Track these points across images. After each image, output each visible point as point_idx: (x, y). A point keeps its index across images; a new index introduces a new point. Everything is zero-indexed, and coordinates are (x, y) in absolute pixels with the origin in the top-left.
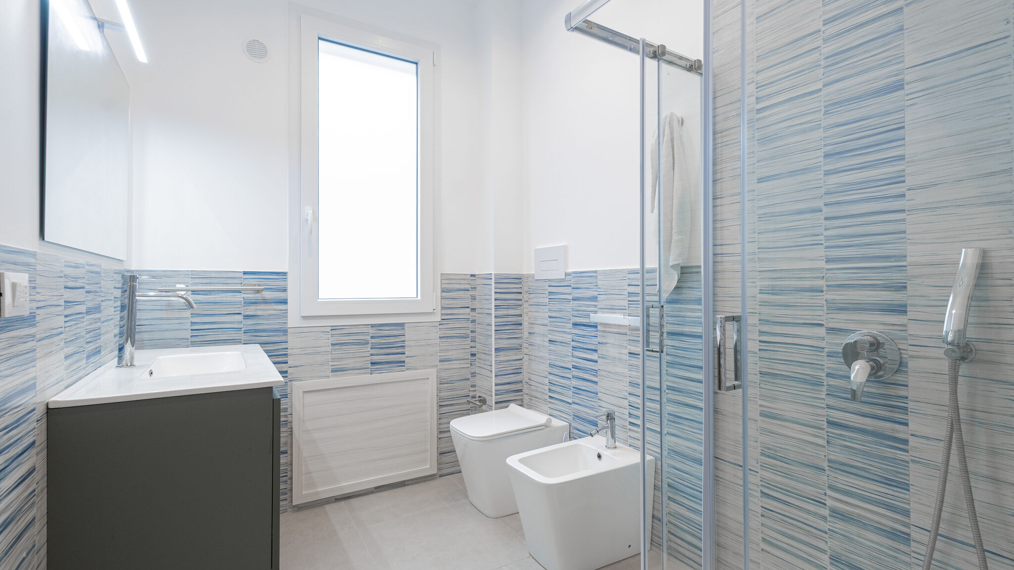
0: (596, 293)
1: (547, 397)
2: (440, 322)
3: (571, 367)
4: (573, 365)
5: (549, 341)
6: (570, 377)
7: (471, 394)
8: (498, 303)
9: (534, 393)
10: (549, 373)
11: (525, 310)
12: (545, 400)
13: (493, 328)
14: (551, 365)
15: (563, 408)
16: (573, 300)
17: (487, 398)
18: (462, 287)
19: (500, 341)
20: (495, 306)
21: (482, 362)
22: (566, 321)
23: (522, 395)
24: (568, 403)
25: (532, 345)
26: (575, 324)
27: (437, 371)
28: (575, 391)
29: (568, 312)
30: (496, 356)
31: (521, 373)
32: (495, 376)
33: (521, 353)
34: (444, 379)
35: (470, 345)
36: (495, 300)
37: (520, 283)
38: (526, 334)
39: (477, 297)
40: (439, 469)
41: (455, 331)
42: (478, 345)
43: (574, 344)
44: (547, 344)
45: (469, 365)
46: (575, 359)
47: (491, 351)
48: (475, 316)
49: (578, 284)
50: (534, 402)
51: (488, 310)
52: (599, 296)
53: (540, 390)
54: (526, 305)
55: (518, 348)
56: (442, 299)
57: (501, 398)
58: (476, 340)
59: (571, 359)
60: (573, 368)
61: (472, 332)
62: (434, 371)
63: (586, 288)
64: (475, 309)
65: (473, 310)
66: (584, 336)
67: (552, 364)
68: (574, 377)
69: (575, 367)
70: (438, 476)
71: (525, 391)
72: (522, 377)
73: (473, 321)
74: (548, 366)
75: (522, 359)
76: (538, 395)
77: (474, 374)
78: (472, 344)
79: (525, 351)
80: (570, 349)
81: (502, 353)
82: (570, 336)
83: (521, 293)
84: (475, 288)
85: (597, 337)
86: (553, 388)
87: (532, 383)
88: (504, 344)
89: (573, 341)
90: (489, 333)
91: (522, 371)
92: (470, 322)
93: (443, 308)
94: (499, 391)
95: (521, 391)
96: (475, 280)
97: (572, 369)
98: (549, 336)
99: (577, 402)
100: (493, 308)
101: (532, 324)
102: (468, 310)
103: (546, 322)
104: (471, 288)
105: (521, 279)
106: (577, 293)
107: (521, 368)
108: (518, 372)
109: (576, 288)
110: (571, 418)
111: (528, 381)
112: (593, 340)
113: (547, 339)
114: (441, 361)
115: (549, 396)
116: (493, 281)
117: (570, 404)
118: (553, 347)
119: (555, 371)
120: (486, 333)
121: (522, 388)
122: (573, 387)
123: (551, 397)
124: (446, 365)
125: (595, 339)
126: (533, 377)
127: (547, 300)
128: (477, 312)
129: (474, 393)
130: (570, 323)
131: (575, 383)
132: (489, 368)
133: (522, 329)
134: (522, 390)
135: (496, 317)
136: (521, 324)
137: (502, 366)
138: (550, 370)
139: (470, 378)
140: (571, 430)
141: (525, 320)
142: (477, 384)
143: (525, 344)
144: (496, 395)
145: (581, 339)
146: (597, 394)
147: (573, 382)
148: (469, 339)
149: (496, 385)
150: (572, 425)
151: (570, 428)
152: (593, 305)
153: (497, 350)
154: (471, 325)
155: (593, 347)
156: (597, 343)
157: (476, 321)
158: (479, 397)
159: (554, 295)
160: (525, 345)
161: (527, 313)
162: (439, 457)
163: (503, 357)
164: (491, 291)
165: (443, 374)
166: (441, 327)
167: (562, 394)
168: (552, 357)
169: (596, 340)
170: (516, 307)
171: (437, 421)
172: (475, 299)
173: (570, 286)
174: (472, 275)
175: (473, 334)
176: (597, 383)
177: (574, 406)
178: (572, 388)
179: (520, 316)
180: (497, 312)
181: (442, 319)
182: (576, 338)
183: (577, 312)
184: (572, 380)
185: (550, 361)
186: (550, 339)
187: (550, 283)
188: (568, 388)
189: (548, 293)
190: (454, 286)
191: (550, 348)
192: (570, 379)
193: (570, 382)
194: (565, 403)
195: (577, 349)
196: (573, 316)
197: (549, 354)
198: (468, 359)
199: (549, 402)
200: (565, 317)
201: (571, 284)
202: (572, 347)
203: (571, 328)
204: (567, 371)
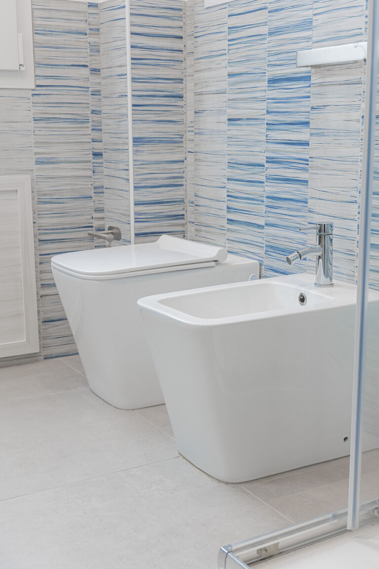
0: (311, 12)
1: (224, 222)
2: (33, 90)
3: (264, 162)
4: (267, 158)
5: (229, 120)
6: (263, 178)
7: (96, 224)
8: (138, 53)
9: (203, 219)
10: (228, 179)
11: (189, 71)
12: (222, 227)
13: (130, 101)
14: (232, 165)
15: (249, 237)
16: (271, 34)
17: (123, 228)
18: (74, 26)
19: (141, 126)
20: (132, 59)
21: (113, 165)
22: (258, 77)
23: (183, 225)
24: (259, 226)
25: (199, 133)
26: (273, 81)
27: (33, 180)
28: (269, 204)
29: (261, 59)
30: (136, 152)
31: (182, 185)
32: (135, 187)
33: (181, 149)
34: (45, 195)
35: (91, 137)
36: (132, 47)
37: (180, 18)
38: (190, 116)
39: (102, 48)
40: (43, 347)
41: (62, 109)
42: (105, 138)
43: (270, 118)
44: (225, 127)
45: (90, 173)
46: (272, 146)
47: (127, 144)
48: (99, 84)
50: (203, 234)
51: (119, 68)
52: (314, 18)
53: (213, 211)
54: (189, 61)
55: (176, 141)
56: (34, 47)
57: (148, 227)
58: (103, 128)
59: (264, 146)
60: (267, 162)
61: (93, 112)
62: (25, 181)
63: (293, 7)
64: (99, 70)
65: (96, 71)
66: (286, 101)
67: (233, 161)
68: (269, 178)
69: (270, 160)
70: (42, 358)
71: (190, 217)
72: (183, 193)
73: (96, 93)
74: (226, 167)
75: (183, 161)
76: (210, 221)
77: (99, 190)
78: (95, 135)
79: (190, 146)
80: (264, 129)
81: (146, 148)
82: (264, 105)
83: (181, 38)
84: (98, 30)
85: (309, 97)
86: (234, 204)
87: (201, 202)
88: (149, 131)
89: (268, 112)
90: (123, 111)
91: (184, 183)
92: (89, 93)
93: (37, 65)
94: (141, 214)
95: (181, 217)
96: (97, 14)
97: (267, 165)
98: (228, 111)
99: (272, 222)
100: (129, 62)
101: (200, 94)
102: (86, 72)
103: (224, 85)
104: (90, 29)
105: (180, 10)
106: (277, 21)
107: (182, 177)
108: (175, 183)
109: (276, 11)
110: (262, 252)
111: (193, 199)
112: (302, 104)
113: (224, 118)
114: (38, 162)
115: (228, 220)
116: (127, 11)
117: (262, 227)
118: (235, 131)
119: (238, 173)
120: (117, 111)
121: (183, 212)
122: (268, 197)
123: (230, 221)
124: (48, 170)
125: (306, 102)
126: (203, 191)
127: (224, 44)
128: (102, 75)
129: (101, 222)
130: (264, 81)
131: (271, 188)
132: (123, 174)
133: (182, 107)
134: (183, 215)
135: (134, 80)
136: (182, 97)
137: (146, 171)
138: (229, 172)
139: (93, 195)
140: (263, 271)
141: (189, 90)
142: (106, 207)
143: (189, 134)
144: (136, 222)
145: (283, 107)
146: (307, 203)
147: (267, 189)
148: (89, 125)
149: (135, 204)
150: (265, 263)
151: (260, 269)
152: (304, 38)
153: (136, 141)
154: (90, 99)
155: (302, 119)
156: (309, 109)
157: (102, 93)
158: (110, 228)
159: (237, 31)
160: (189, 135)
161: (193, 76)
162: (43, 327)
163: (148, 154)
164: (124, 31)
165: (44, 186)
166: (36, 99)
167: (248, 212)
168: (233, 148)
169: (307, 103)
170: (172, 63)
171: (36, 267)
172: (98, 51)
173: (265, 8)
174: (90, 5)
175: (95, 117)
176: (307, 182)
177: (266, 230)
178: (265, 199)
179: (180, 81)
180: (135, 71)
181: (38, 86)
182: (274, 107)
183: (276, 57)
184: (266, 183)
185: (230, 157)
186: (230, 117)
187: (231, 9)
188: (258, 200)
189: (227, 30)
190: (56, 23)
191: (229, 133)
192: (263, 182)
193: (262, 189)
194: (254, 227)
195: (276, 127)
196: (269, 65)
197: (228, 145)
198: (90, 161)
199: (228, 230)
200: (256, 71)
201: (267, 5)
202: (267, 124)
203: (266, 88)
204: (258, 169)
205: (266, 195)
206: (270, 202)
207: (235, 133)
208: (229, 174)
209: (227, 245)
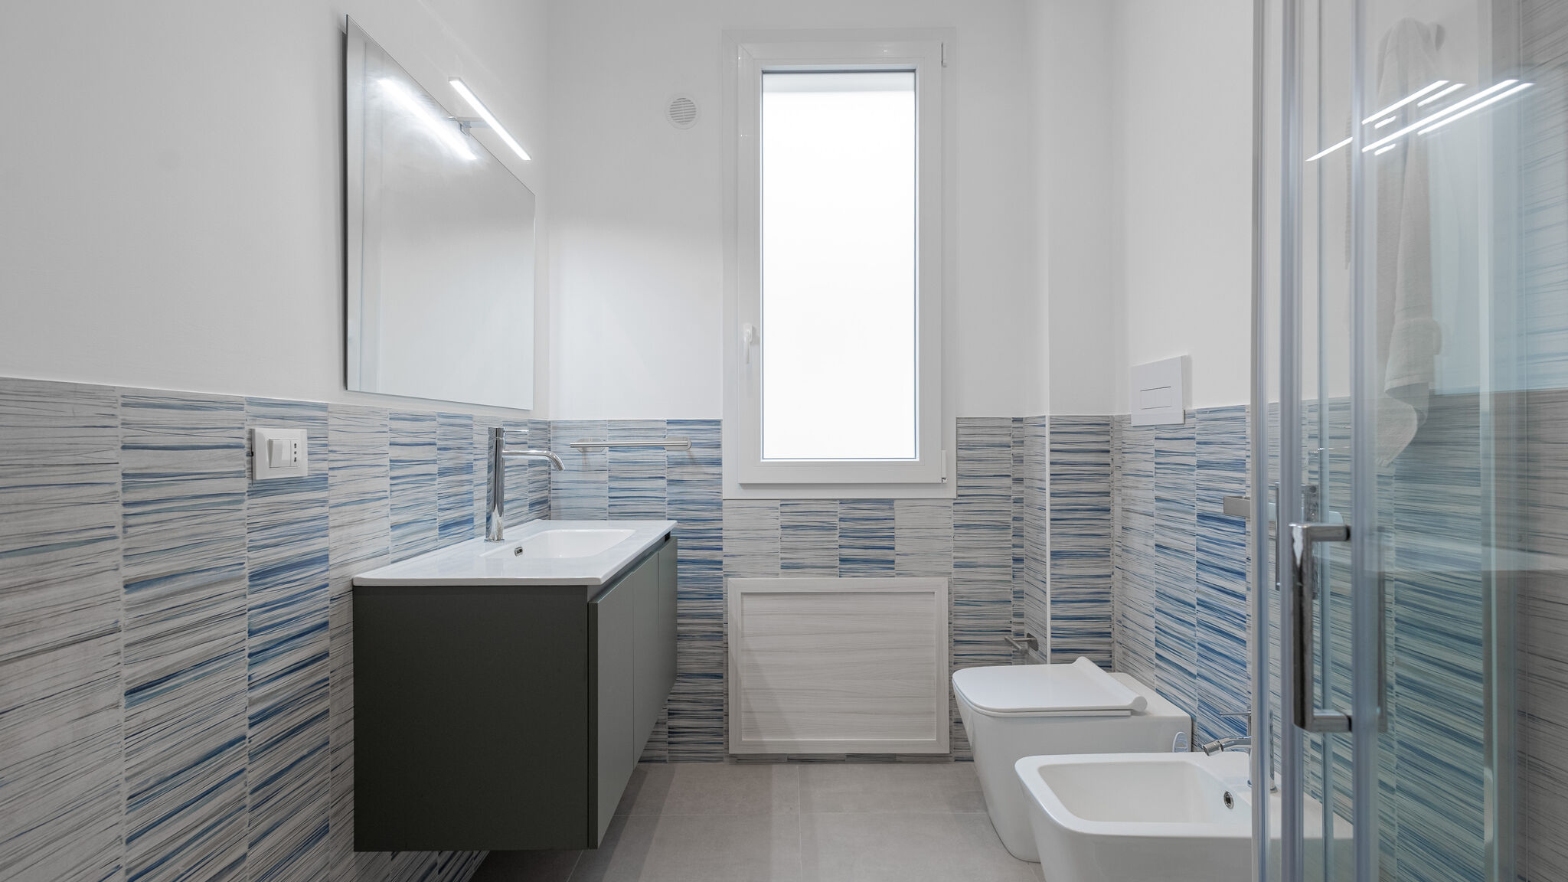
0: (1243, 453)
1: (1153, 656)
2: (955, 499)
3: (1194, 603)
4: (1198, 599)
5: (1156, 545)
6: (1194, 622)
7: (1014, 628)
8: (1058, 468)
9: (1131, 643)
10: (1156, 609)
11: (1116, 484)
12: (1150, 660)
13: (1048, 515)
14: (1160, 594)
15: (1180, 683)
16: (1199, 466)
17: (1039, 639)
18: (997, 440)
19: (1060, 539)
20: (1051, 475)
21: (1032, 573)
22: (1186, 508)
23: (1110, 644)
24: (1190, 674)
25: (1127, 551)
26: (1203, 517)
27: (950, 582)
28: (1202, 653)
29: (1189, 490)
30: (1053, 566)
31: (1109, 601)
32: (1052, 601)
33: (1106, 563)
34: (962, 597)
35: (1013, 543)
36: (1051, 463)
37: (1107, 433)
38: (1117, 531)
39: (1025, 458)
40: (953, 748)
41: (982, 516)
42: (1026, 544)
43: (1200, 556)
44: (1152, 551)
45: (1009, 578)
46: (1203, 588)
47: (1045, 557)
48: (1022, 492)
49: (1207, 434)
50: (1131, 660)
51: (1040, 482)
53: (1140, 639)
54: (1117, 475)
55: (1103, 555)
56: (957, 460)
57: (1063, 643)
58: (1025, 534)
59: (1194, 585)
60: (1198, 604)
61: (1015, 519)
62: (943, 581)
63: (1223, 443)
64: (1022, 479)
65: (1019, 480)
66: (1218, 542)
67: (1162, 592)
68: (1200, 623)
69: (1202, 603)
70: (952, 759)
71: (1116, 636)
72: (1110, 609)
73: (1017, 501)
74: (1154, 595)
75: (1110, 576)
76: (1138, 648)
77: (1019, 595)
78: (1017, 541)
79: (1117, 561)
80: (1193, 566)
81: (1065, 562)
82: (1193, 540)
83: (1108, 452)
84: (1022, 442)
85: (1244, 546)
86: (1163, 639)
87: (1128, 624)
88: (1069, 544)
89: (1198, 550)
90: (1041, 523)
91: (1111, 599)
92: (1011, 501)
93: (960, 476)
94: (1059, 629)
95: (1108, 635)
96: (1022, 428)
97: (1198, 608)
98: (1156, 536)
99: (1206, 675)
100: (1048, 477)
101: (1128, 510)
102: (1008, 482)
103: (1151, 508)
104: (1014, 442)
105: (1108, 425)
106: (1207, 454)
107: (1108, 593)
108: (1101, 598)
109: (1205, 443)
110: (1195, 705)
111: (1121, 618)
112: (1235, 551)
113: (1152, 543)
114: (956, 566)
115: (1157, 654)
116: (1047, 430)
117: (1194, 676)
118: (1162, 559)
119: (1166, 606)
120: (1037, 522)
121: (1110, 630)
122: (1199, 644)
123: (1158, 656)
124: (967, 574)
125: (1240, 550)
126: (1130, 613)
127: (1151, 466)
128: (1025, 484)
129: (1021, 627)
130: (1194, 514)
131: (1201, 635)
132: (1041, 585)
133: (1109, 520)
134: (1110, 633)
135: (1053, 495)
136: (1109, 510)
137: (1064, 585)
138: (1157, 602)
139: (1012, 599)
140: (1196, 729)
141: (1117, 503)
142: (1025, 612)
143: (1116, 548)
144: (1052, 637)
145: (1214, 548)
146: (1245, 667)
147: (1198, 634)
148: (1011, 531)
149: (1052, 619)
150: (1198, 720)
151: (1193, 724)
152: (1237, 479)
153: (1054, 554)
154: (1013, 509)
155: (1237, 567)
156: (1244, 559)
157: (1024, 500)
158: (1029, 635)
159: (1164, 456)
160: (1117, 550)
161: (1120, 490)
162: (955, 728)
163: (1067, 568)
164: (1044, 448)
165: (962, 589)
166: (958, 507)
167: (1178, 654)
168: (1161, 577)
169: (1242, 552)
170: (1097, 477)
171: (950, 666)
172: (1022, 462)
173: (1194, 439)
174: (1015, 420)
175: (1017, 524)
176: (1245, 642)
177: (1200, 682)
178: (1196, 646)
179: (1107, 494)
180: (1053, 487)
181: (959, 496)
182: (1204, 545)
183: (1206, 492)
184: (1197, 628)
185: (1158, 586)
186: (1158, 543)
187: (1158, 432)
188: (1189, 644)
189: (1154, 452)
190: (980, 439)
191: (1158, 559)
192: (1194, 626)
193: (1193, 633)
194: (1185, 672)
195: (1207, 568)
196: (1198, 499)
197: (1156, 572)
198: (1010, 566)
199: (1157, 666)
200: (1185, 502)
201: (1196, 435)
202: (1197, 562)
203: (1195, 522)
204: (1187, 609)
205: (1197, 641)
206: (1203, 651)
207: (1163, 561)
208: (1158, 604)
209: (1156, 682)
